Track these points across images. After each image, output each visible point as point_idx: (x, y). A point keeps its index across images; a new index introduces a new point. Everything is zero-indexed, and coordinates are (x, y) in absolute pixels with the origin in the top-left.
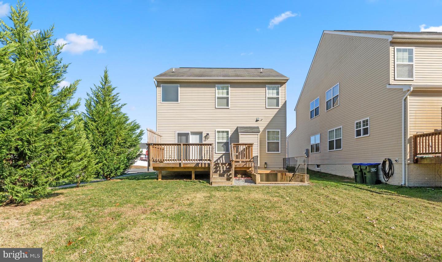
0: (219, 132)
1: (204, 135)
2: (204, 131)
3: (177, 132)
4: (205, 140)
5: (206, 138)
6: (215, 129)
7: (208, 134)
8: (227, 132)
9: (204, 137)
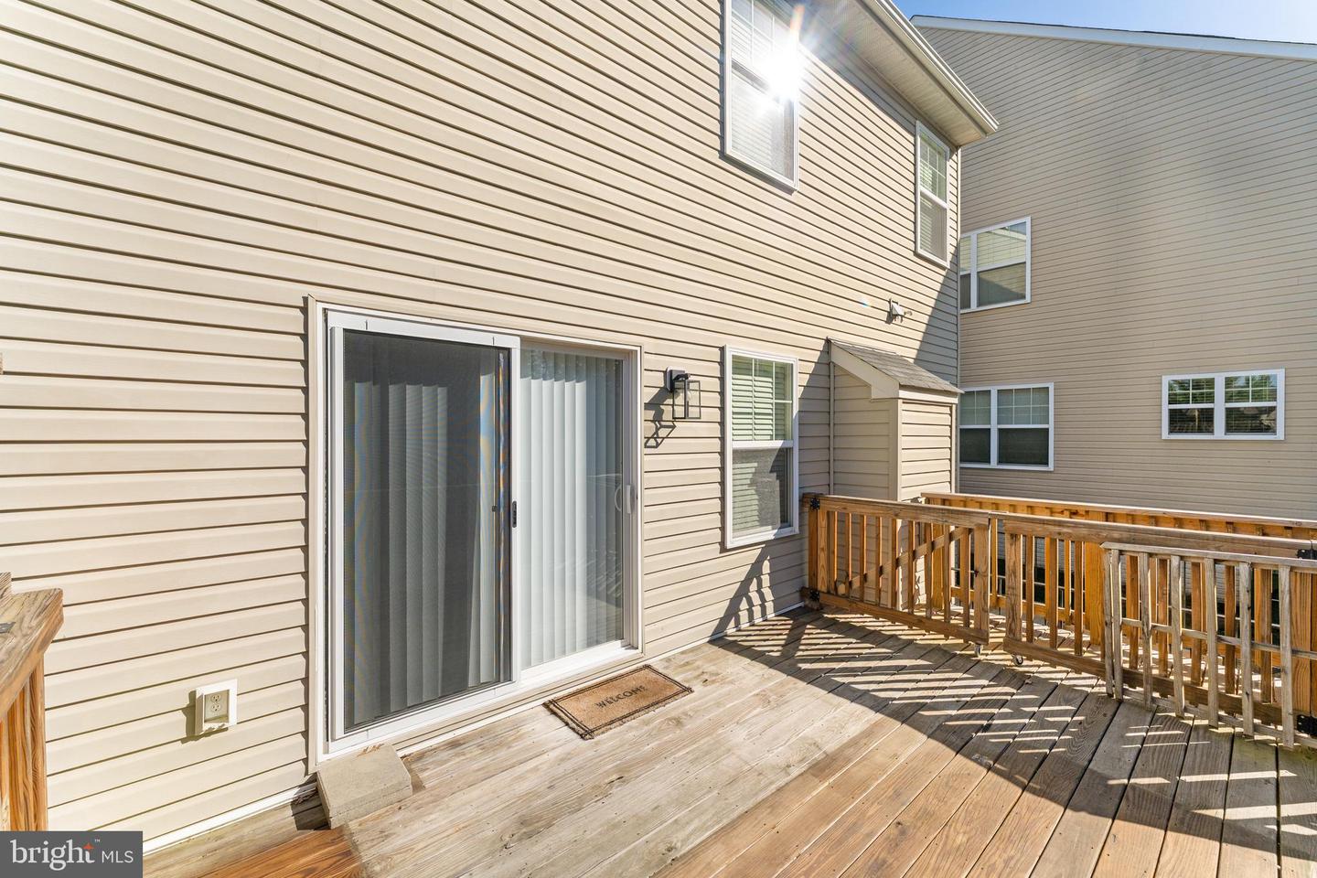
0: (742, 366)
1: (646, 384)
2: (649, 345)
3: (340, 322)
4: (655, 436)
5: (658, 419)
6: (720, 340)
7: (675, 383)
8: (782, 374)
9: (648, 406)
